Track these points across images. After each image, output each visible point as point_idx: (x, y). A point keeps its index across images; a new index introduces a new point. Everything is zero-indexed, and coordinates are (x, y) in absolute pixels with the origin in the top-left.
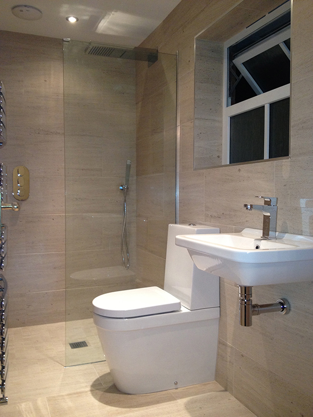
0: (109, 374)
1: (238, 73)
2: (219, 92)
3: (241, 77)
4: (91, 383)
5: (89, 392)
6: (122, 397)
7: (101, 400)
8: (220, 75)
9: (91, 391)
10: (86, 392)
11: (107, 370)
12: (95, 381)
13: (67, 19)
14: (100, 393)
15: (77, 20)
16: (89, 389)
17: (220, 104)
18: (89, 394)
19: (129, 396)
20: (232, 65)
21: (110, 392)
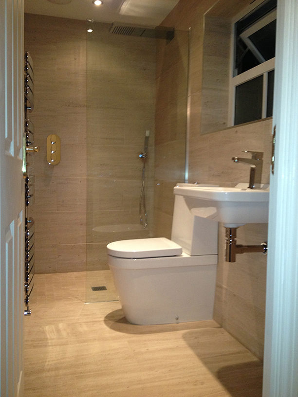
0: (121, 310)
1: (245, 46)
2: (227, 64)
3: (247, 50)
4: (105, 316)
5: (103, 322)
6: (129, 327)
7: (112, 328)
8: (228, 48)
9: (105, 321)
10: (100, 321)
11: (120, 307)
12: (109, 314)
13: (93, 3)
14: (111, 322)
15: (102, 3)
16: (103, 319)
17: (227, 75)
18: (103, 323)
19: (136, 326)
20: (239, 39)
21: (120, 322)
